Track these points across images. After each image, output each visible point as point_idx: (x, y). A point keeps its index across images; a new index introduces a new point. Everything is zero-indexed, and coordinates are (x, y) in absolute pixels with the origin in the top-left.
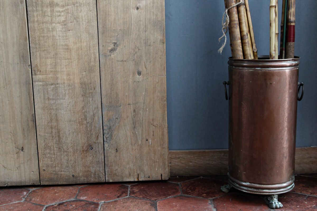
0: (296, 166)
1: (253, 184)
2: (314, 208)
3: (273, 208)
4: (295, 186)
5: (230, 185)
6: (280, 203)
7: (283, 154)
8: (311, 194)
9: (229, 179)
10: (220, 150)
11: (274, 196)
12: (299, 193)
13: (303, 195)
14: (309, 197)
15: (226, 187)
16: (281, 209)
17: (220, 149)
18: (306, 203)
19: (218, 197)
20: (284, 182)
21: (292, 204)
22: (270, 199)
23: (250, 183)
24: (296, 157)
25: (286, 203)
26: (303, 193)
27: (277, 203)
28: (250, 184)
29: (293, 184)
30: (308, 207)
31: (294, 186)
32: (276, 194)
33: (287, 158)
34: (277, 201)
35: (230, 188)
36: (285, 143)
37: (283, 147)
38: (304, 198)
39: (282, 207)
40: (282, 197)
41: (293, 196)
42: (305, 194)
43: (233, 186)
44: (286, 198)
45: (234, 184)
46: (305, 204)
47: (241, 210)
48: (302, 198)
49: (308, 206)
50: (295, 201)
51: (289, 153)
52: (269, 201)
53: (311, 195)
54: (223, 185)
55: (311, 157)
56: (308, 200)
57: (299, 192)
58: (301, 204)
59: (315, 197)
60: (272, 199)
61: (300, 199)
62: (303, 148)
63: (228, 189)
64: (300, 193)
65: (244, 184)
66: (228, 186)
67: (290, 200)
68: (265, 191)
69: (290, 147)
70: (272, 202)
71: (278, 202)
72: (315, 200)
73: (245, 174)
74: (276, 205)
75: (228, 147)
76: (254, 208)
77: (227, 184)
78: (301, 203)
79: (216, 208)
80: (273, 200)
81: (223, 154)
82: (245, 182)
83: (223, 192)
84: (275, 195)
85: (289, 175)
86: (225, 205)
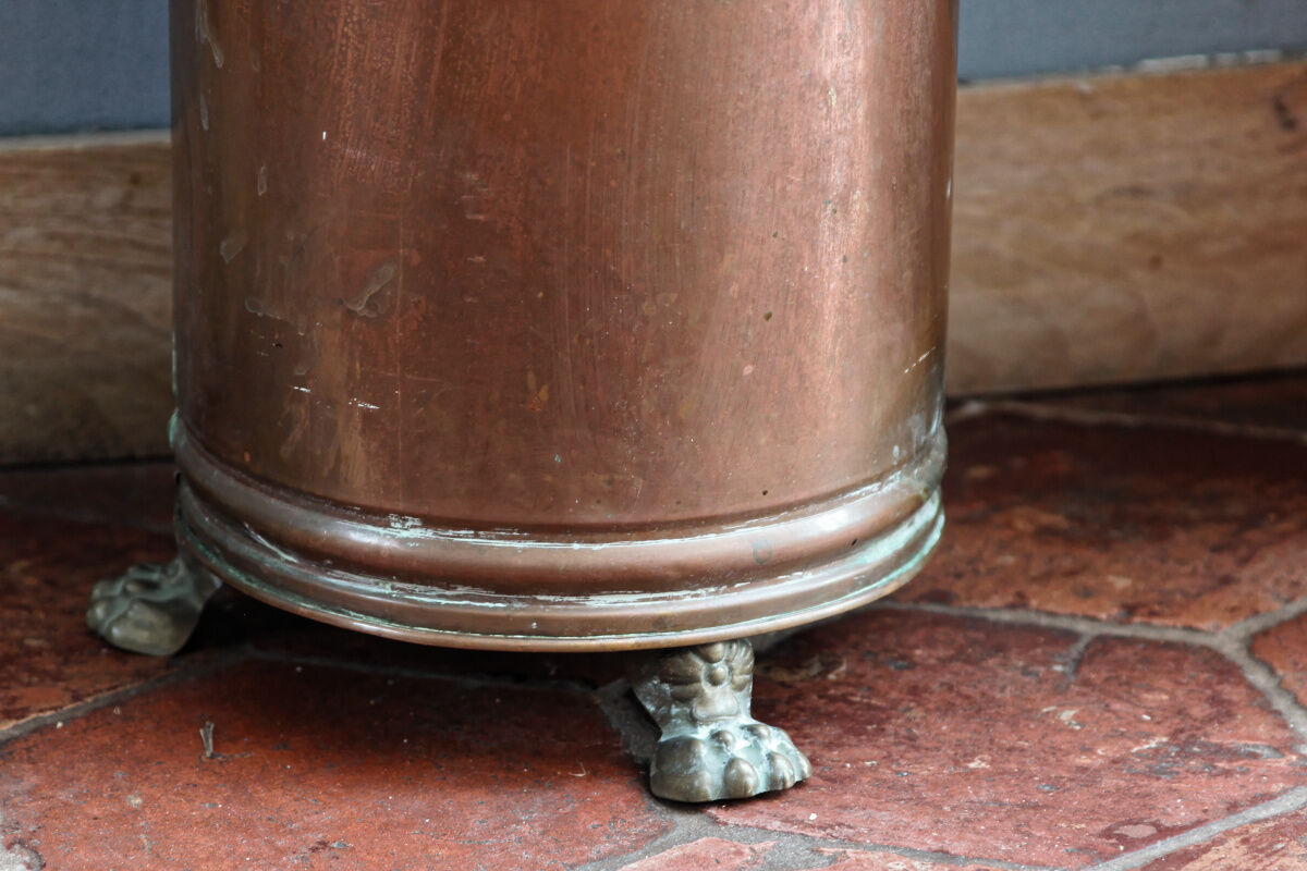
0: (963, 298)
1: (466, 538)
2: (1154, 774)
3: (695, 806)
4: (946, 531)
5: (195, 565)
6: (775, 739)
7: (815, 167)
8: (1131, 610)
9: (186, 490)
10: (79, 144)
11: (709, 660)
12: (992, 616)
13: (1033, 630)
14: (1103, 645)
15: (150, 586)
16: (779, 805)
17: (71, 130)
18: (1067, 715)
19: (50, 709)
20: (825, 488)
21: (912, 738)
22: (664, 701)
23: (428, 522)
24: (969, 194)
25: (853, 740)
26: (1038, 611)
27: (739, 746)
28: (429, 534)
29: (930, 510)
30: (1084, 760)
31: (936, 536)
32: (730, 641)
33: (860, 203)
34: (747, 719)
35: (199, 606)
36: (835, 29)
37: (811, 82)
38: (1047, 663)
39: (799, 785)
40: (803, 673)
41: (930, 643)
42: (1063, 623)
43: (232, 572)
44: (849, 673)
45: (247, 550)
46: (1060, 729)
47: (324, 844)
48: (1025, 671)
49: (1087, 750)
50: (947, 709)
51: (882, 143)
52: (652, 725)
53: (1123, 622)
54: (114, 577)
55: (1137, 192)
56: (1086, 683)
57: (996, 601)
58: (1009, 740)
59: (1169, 645)
60: (685, 693)
61: (1006, 678)
62: (1051, 83)
63: (174, 610)
64: (1007, 616)
65: (364, 536)
66: (176, 582)
67: (894, 695)
68: (602, 605)
69: (887, 70)
70: (686, 731)
71: (751, 729)
72: (1163, 682)
73: (366, 414)
74: (732, 763)
75: (161, 101)
76: (484, 810)
77: (163, 549)
78: (1013, 723)
79: (34, 850)
80: (700, 712)
81: (108, 196)
82: (375, 515)
83: (121, 653)
84: (719, 648)
85: (877, 412)
86: (136, 801)
